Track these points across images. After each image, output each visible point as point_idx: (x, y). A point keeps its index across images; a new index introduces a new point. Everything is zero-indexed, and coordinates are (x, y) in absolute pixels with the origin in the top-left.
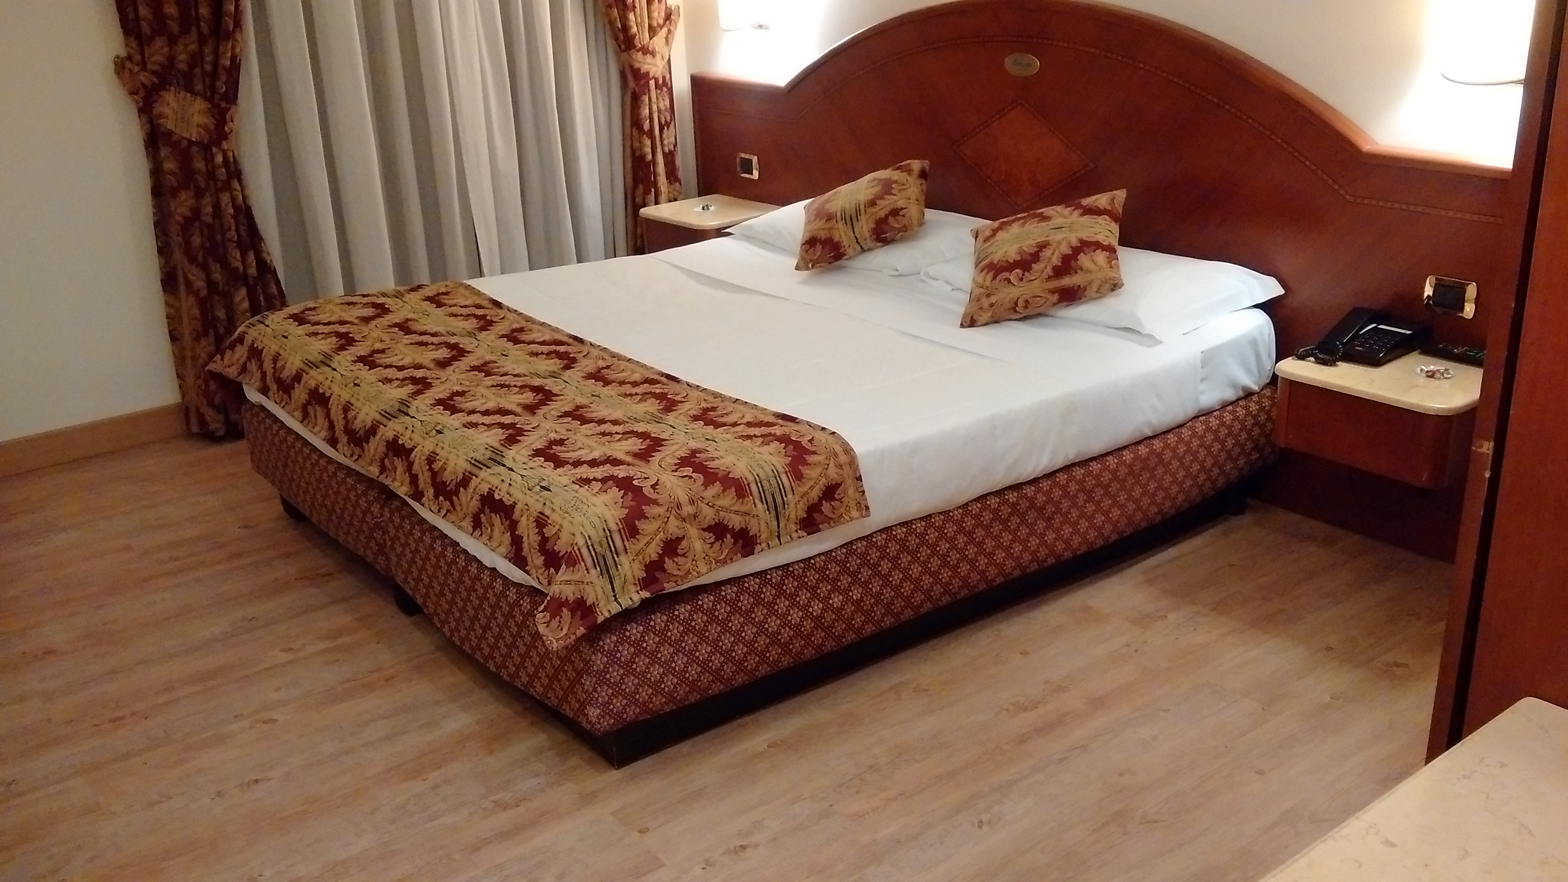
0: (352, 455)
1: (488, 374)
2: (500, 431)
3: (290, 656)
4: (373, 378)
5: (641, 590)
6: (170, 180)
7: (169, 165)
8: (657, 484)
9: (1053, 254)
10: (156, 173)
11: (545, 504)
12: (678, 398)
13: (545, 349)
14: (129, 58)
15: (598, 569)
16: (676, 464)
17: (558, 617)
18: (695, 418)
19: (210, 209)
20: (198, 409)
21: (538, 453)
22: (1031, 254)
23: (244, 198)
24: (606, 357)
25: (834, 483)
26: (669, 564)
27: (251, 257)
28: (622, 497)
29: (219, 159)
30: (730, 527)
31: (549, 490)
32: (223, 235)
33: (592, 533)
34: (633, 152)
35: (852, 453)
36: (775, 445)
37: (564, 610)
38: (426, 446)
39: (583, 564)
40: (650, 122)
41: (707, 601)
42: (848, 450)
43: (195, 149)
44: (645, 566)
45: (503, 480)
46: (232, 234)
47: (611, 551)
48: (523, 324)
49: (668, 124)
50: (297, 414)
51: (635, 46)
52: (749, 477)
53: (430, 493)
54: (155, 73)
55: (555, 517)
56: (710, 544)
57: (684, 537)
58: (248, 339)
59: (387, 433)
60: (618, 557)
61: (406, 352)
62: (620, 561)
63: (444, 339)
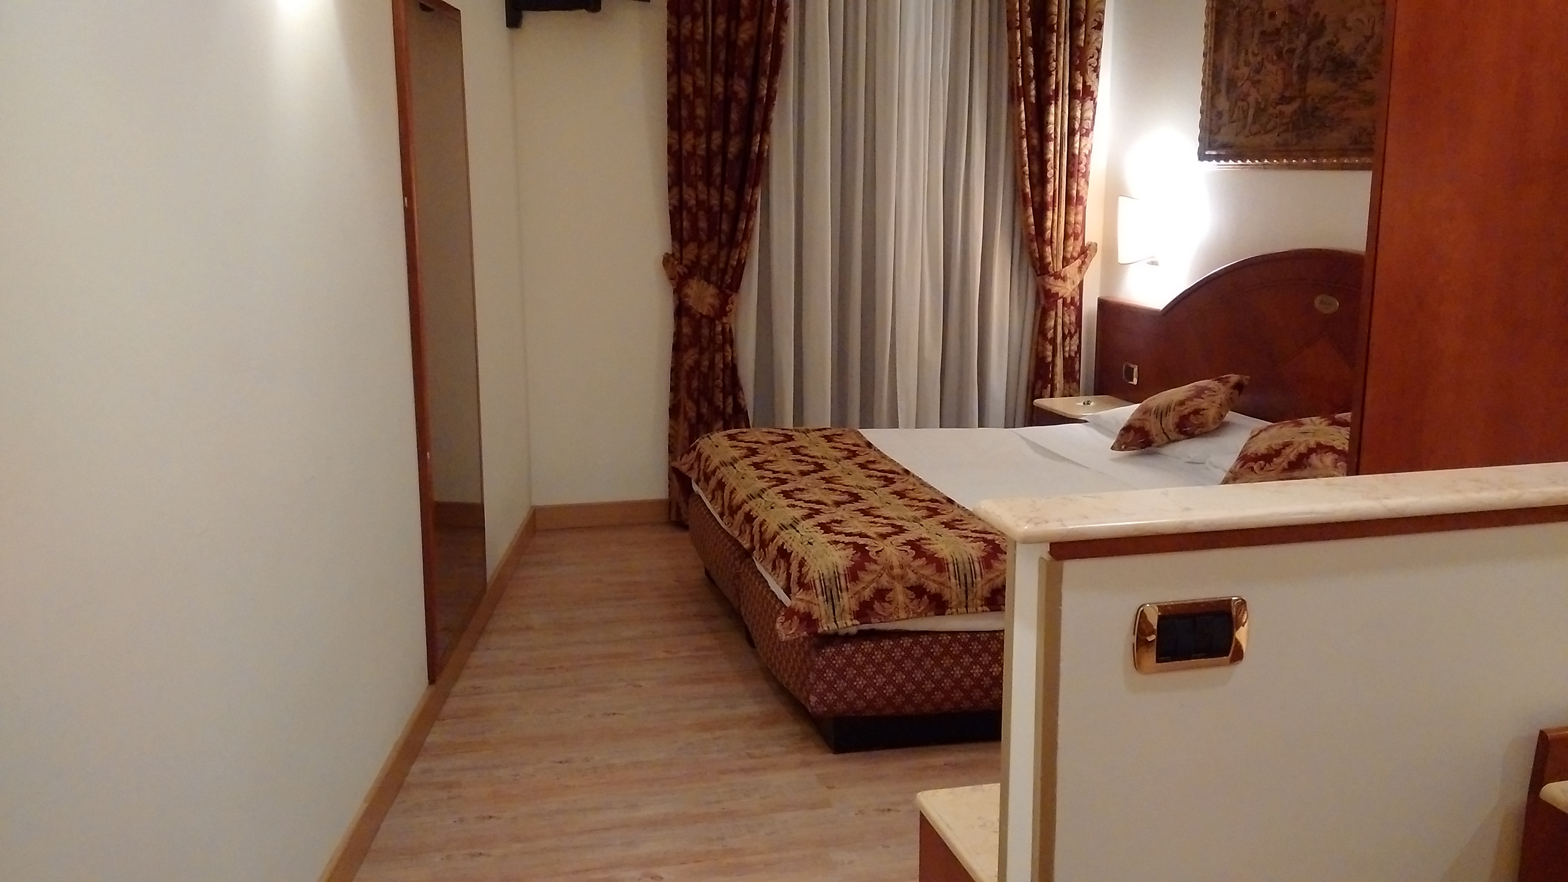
0: (728, 524)
1: (829, 482)
2: (808, 511)
4: (755, 476)
5: (854, 619)
6: (685, 341)
7: (686, 330)
8: (881, 551)
9: (1292, 452)
10: (678, 334)
11: (806, 552)
12: (943, 512)
13: (879, 474)
14: (673, 255)
15: (825, 596)
16: (903, 543)
17: (790, 621)
18: (943, 523)
19: (707, 363)
20: (677, 503)
21: (820, 525)
22: (1273, 450)
23: (733, 358)
24: (917, 483)
26: (877, 605)
27: (730, 400)
28: (853, 555)
29: (719, 329)
30: (928, 590)
31: (813, 546)
32: (714, 381)
33: (826, 572)
34: (1038, 354)
36: (982, 544)
37: (795, 617)
38: (762, 516)
39: (814, 591)
40: (1054, 331)
43: (704, 321)
44: (860, 603)
45: (792, 538)
46: (720, 382)
47: (837, 587)
48: (879, 458)
49: (1072, 335)
50: (710, 496)
51: (1049, 272)
52: (950, 560)
53: (757, 547)
54: (686, 266)
55: (809, 561)
56: (911, 599)
57: (891, 590)
58: (698, 447)
59: (746, 508)
60: (841, 592)
61: (786, 464)
62: (842, 595)
63: (816, 460)
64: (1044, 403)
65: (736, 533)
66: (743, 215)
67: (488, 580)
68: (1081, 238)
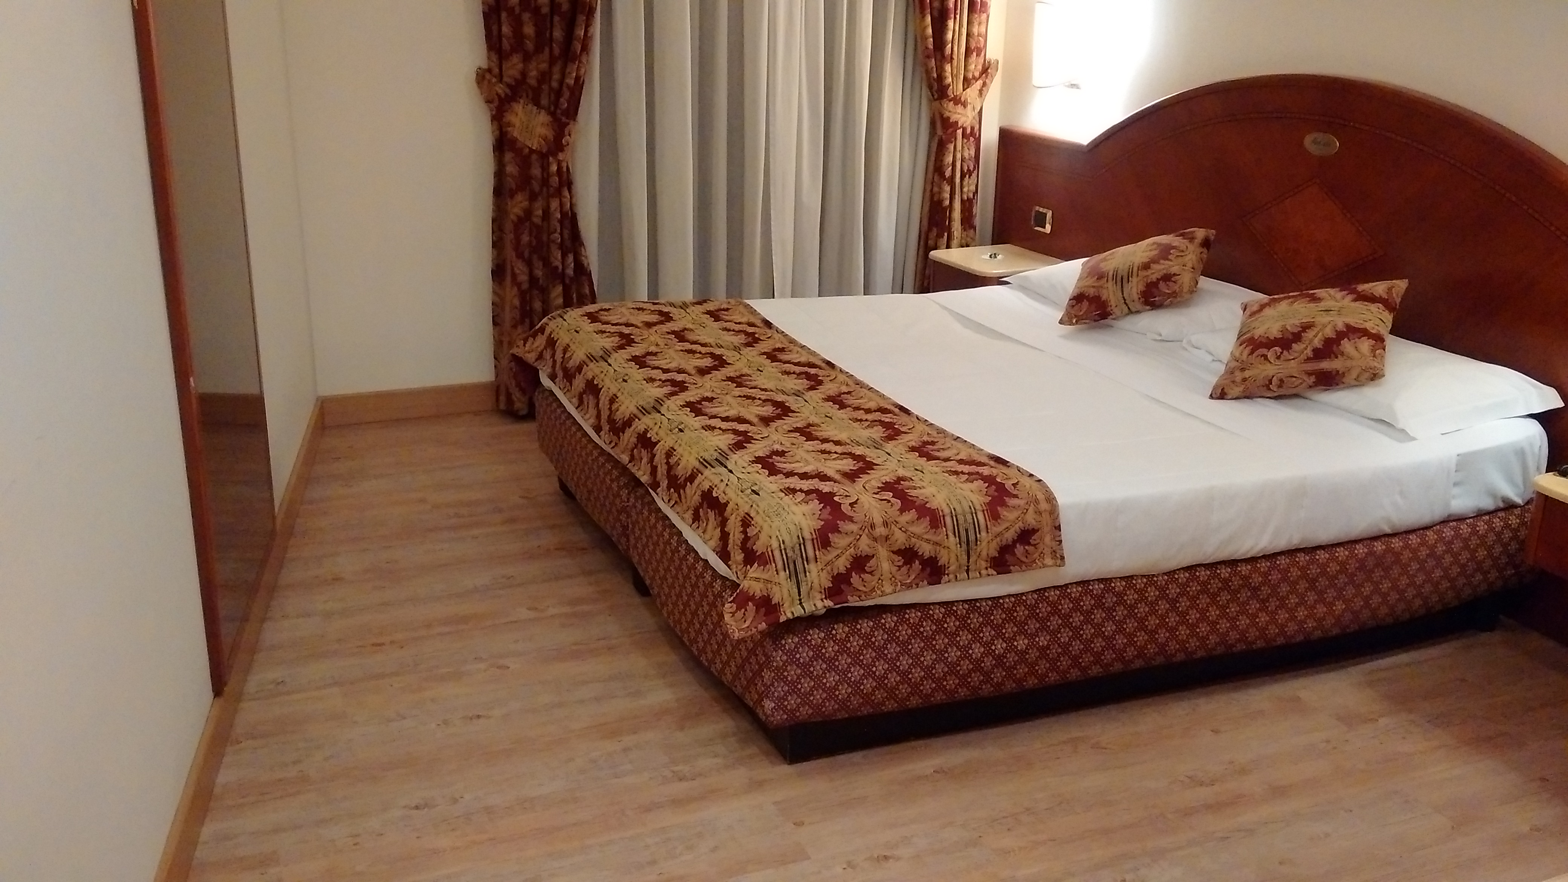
0: (610, 443)
1: (740, 385)
2: (733, 436)
3: (532, 614)
4: (640, 377)
5: (826, 598)
6: (510, 183)
7: (511, 169)
8: (856, 503)
9: (1315, 336)
10: (499, 175)
11: (752, 506)
12: (903, 429)
13: (798, 369)
15: (788, 572)
16: (879, 488)
17: (743, 610)
18: (913, 449)
19: (540, 212)
20: (507, 389)
21: (758, 460)
22: (1293, 333)
23: (572, 205)
24: (850, 382)
25: (1030, 528)
26: (855, 579)
27: (570, 258)
28: (820, 510)
29: (554, 168)
30: (920, 554)
31: (759, 495)
32: (549, 235)
33: (787, 538)
34: (932, 195)
35: (1054, 502)
36: (978, 484)
37: (750, 603)
38: (666, 441)
39: (774, 565)
40: (952, 169)
41: (889, 620)
42: (1050, 499)
43: (534, 157)
44: (833, 577)
45: (722, 480)
46: (557, 236)
47: (802, 559)
48: (786, 344)
49: (970, 173)
50: (575, 400)
51: (948, 96)
52: (947, 511)
53: (664, 483)
54: (509, 86)
55: (758, 519)
56: (898, 566)
57: (873, 556)
58: (548, 330)
59: (639, 425)
60: (808, 564)
61: (675, 357)
62: (809, 569)
63: (711, 350)
64: (940, 254)
65: (625, 458)
66: (581, 18)
68: (983, 54)
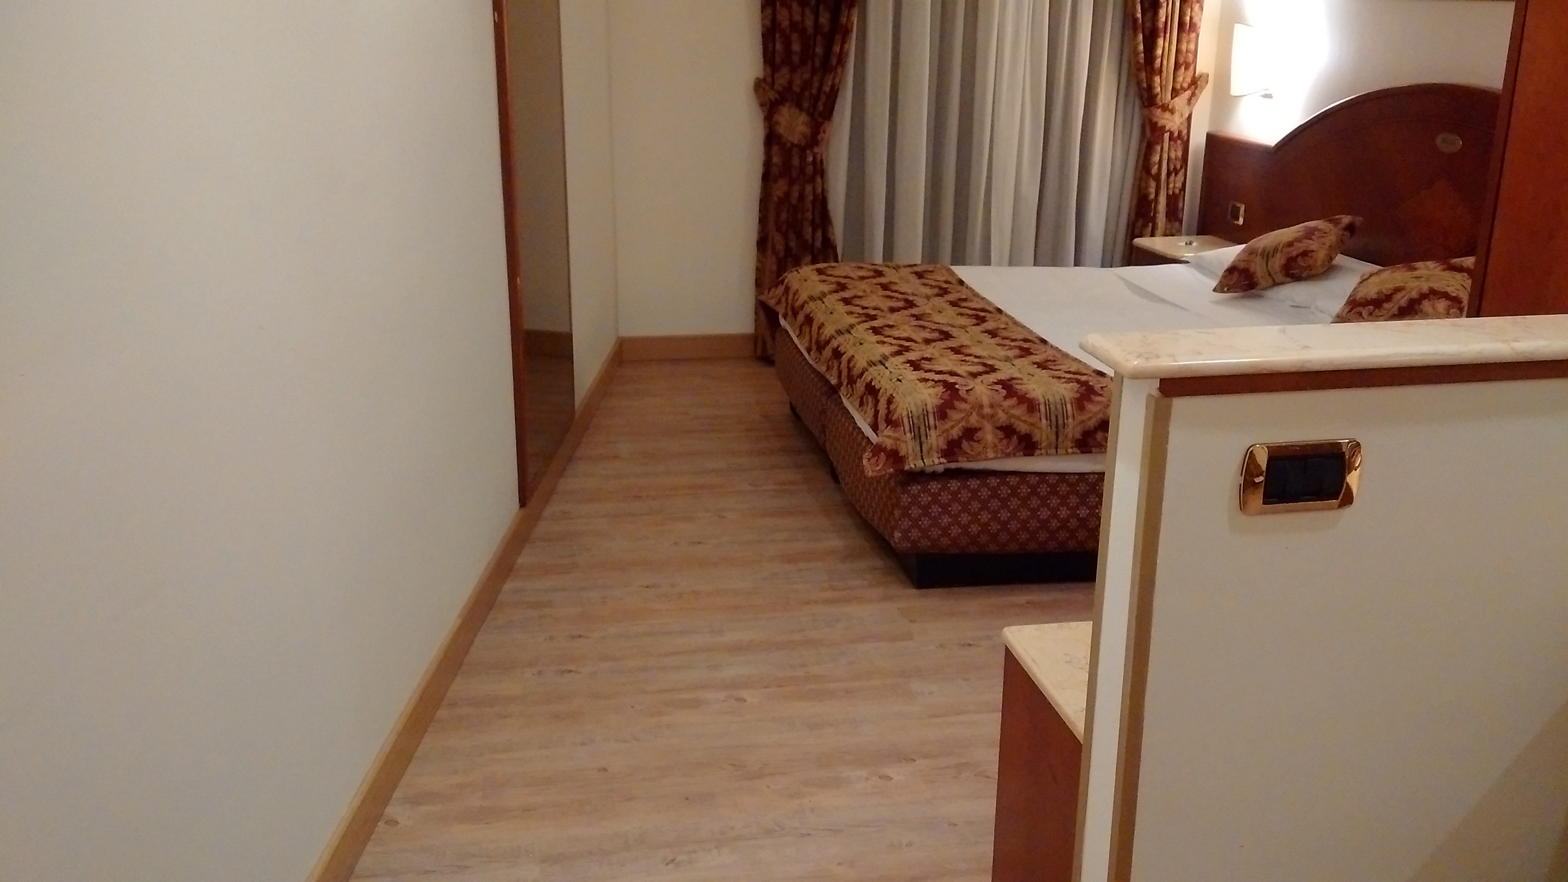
0: (816, 359)
1: (918, 319)
2: (897, 348)
4: (843, 311)
5: (942, 457)
6: (775, 171)
7: (776, 160)
8: (971, 390)
9: (1403, 297)
10: (767, 164)
11: (895, 389)
12: (1035, 352)
13: (970, 312)
14: (764, 80)
15: (913, 434)
16: (993, 383)
17: (877, 458)
18: (1035, 363)
19: (796, 195)
20: (763, 338)
21: (909, 362)
22: (1386, 295)
23: (823, 190)
24: (1009, 322)
26: (965, 445)
28: (943, 392)
29: (810, 159)
30: (1018, 431)
31: (902, 383)
32: (803, 213)
33: (914, 410)
36: (1075, 385)
37: (882, 453)
38: (850, 352)
39: (902, 428)
40: (1159, 167)
41: (993, 481)
43: (795, 150)
44: (948, 442)
45: (881, 375)
47: (925, 425)
48: (970, 295)
49: (1177, 172)
50: (798, 332)
51: (1157, 104)
52: (1042, 400)
53: (845, 383)
54: (778, 92)
55: (897, 398)
56: (1000, 439)
57: (980, 429)
58: (786, 281)
59: (834, 343)
60: (929, 430)
61: (875, 300)
62: (929, 433)
63: (907, 297)
64: (1144, 242)
65: (822, 369)
66: (838, 37)
67: (576, 408)
68: (1192, 68)
